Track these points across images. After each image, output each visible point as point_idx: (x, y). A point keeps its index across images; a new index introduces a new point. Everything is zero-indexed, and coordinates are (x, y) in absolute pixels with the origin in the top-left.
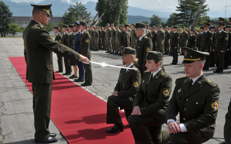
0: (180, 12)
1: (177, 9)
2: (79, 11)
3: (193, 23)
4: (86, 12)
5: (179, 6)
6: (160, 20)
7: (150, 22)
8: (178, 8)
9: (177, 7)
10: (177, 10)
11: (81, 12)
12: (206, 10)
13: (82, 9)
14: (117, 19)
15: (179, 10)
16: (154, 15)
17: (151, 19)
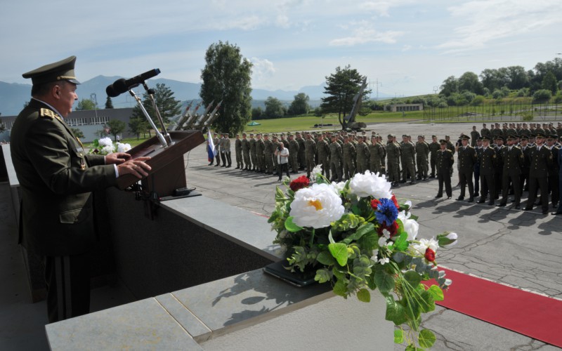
0: (329, 95)
1: (325, 90)
2: (161, 97)
3: (352, 111)
4: (173, 98)
5: (328, 86)
6: (280, 104)
7: (264, 108)
8: (327, 89)
9: (325, 88)
10: (326, 93)
11: (165, 98)
12: (366, 92)
13: (166, 94)
14: (237, 110)
15: (329, 93)
16: (270, 97)
17: (266, 103)
